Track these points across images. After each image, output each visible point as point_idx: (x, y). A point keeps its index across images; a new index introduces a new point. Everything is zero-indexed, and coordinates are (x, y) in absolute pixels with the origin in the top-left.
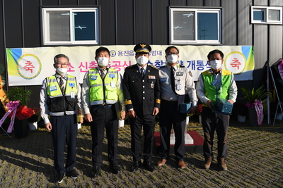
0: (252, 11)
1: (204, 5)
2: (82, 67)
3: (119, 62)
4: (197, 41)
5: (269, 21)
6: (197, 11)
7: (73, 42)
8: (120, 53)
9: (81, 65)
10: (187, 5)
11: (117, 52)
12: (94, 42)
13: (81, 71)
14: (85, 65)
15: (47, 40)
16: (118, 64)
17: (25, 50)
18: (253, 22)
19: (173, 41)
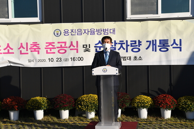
2: (22, 49)
3: (65, 43)
4: (161, 15)
7: (12, 19)
8: (66, 32)
9: (22, 46)
11: (63, 32)
12: (37, 20)
13: (21, 53)
14: (25, 47)
16: (63, 45)
19: (129, 16)
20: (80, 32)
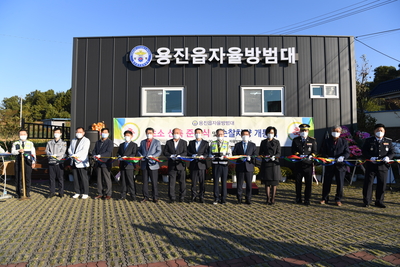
0: (311, 88)
1: (269, 84)
4: (264, 113)
5: (326, 96)
6: (264, 89)
7: (164, 113)
8: (201, 123)
10: (255, 84)
11: (199, 122)
12: (181, 114)
13: (170, 136)
15: (144, 112)
17: (127, 120)
18: (312, 96)
19: (243, 113)
20: (210, 123)
